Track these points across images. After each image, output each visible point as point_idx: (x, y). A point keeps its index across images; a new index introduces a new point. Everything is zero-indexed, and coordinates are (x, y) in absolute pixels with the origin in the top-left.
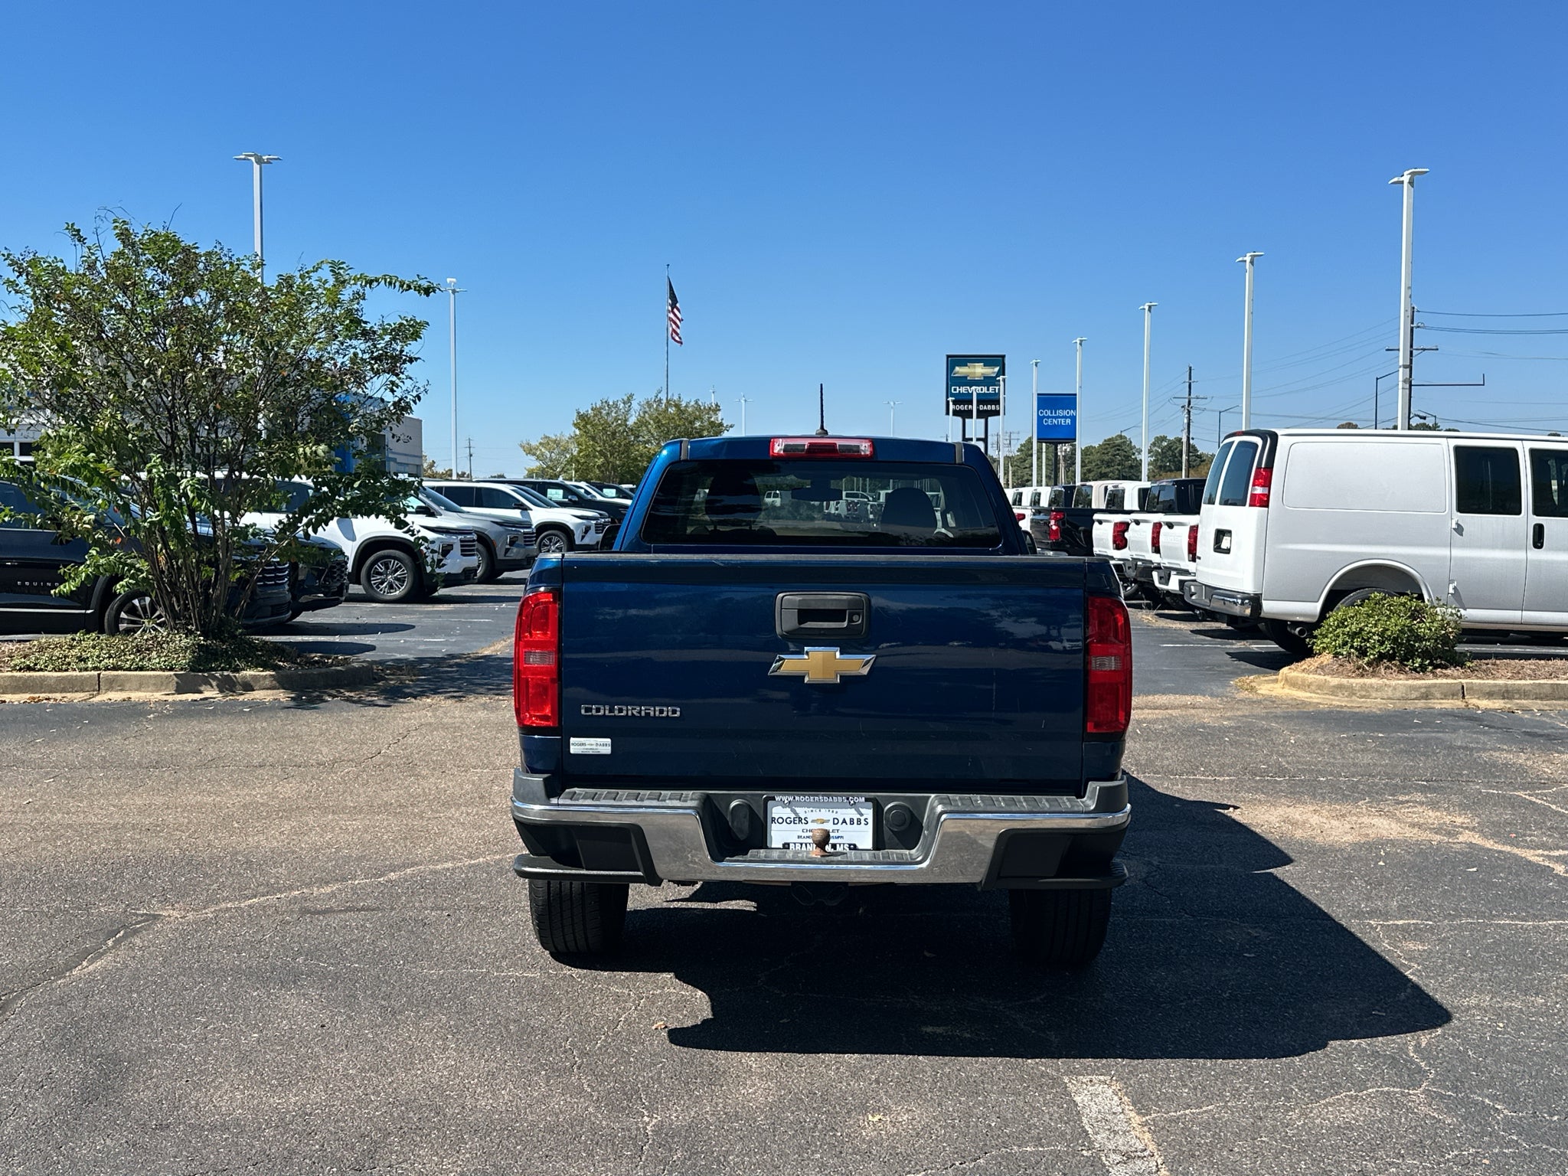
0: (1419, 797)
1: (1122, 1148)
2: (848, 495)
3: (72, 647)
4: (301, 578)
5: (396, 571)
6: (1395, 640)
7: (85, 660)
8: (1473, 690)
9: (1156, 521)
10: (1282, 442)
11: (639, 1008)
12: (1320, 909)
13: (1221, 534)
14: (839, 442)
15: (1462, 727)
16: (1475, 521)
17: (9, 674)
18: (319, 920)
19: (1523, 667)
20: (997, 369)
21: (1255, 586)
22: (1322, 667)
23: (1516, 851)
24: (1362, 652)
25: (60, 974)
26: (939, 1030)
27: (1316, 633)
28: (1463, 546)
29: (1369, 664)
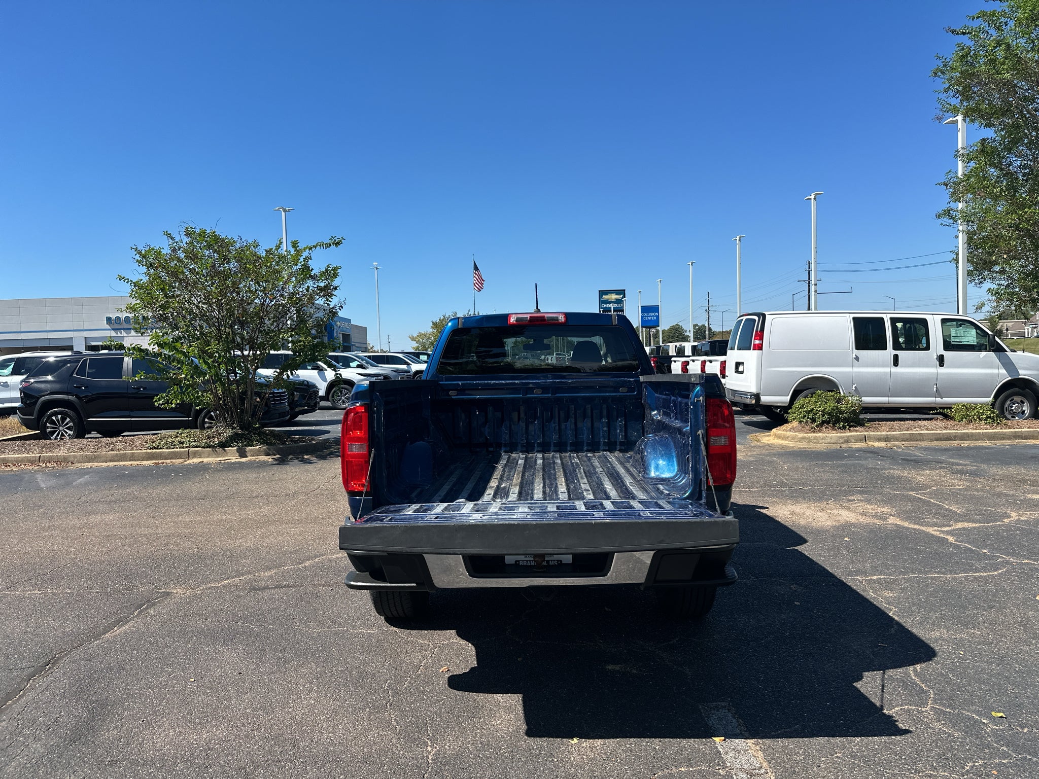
0: (859, 497)
1: (746, 767)
2: (556, 354)
3: (177, 437)
4: (296, 399)
5: (346, 394)
6: (830, 414)
7: (182, 443)
8: (870, 437)
9: (703, 360)
10: (768, 318)
11: (433, 655)
12: (827, 571)
13: (738, 364)
14: (546, 315)
15: (869, 457)
16: (865, 354)
17: (145, 451)
18: (258, 594)
19: (893, 426)
20: (622, 296)
21: (757, 389)
22: (793, 428)
23: (923, 528)
24: (814, 421)
25: (97, 637)
26: (617, 668)
27: (789, 411)
28: (859, 366)
29: (817, 426)
